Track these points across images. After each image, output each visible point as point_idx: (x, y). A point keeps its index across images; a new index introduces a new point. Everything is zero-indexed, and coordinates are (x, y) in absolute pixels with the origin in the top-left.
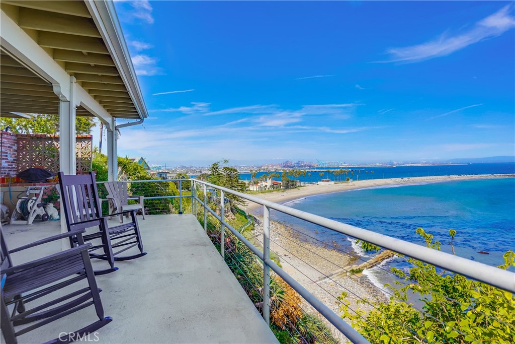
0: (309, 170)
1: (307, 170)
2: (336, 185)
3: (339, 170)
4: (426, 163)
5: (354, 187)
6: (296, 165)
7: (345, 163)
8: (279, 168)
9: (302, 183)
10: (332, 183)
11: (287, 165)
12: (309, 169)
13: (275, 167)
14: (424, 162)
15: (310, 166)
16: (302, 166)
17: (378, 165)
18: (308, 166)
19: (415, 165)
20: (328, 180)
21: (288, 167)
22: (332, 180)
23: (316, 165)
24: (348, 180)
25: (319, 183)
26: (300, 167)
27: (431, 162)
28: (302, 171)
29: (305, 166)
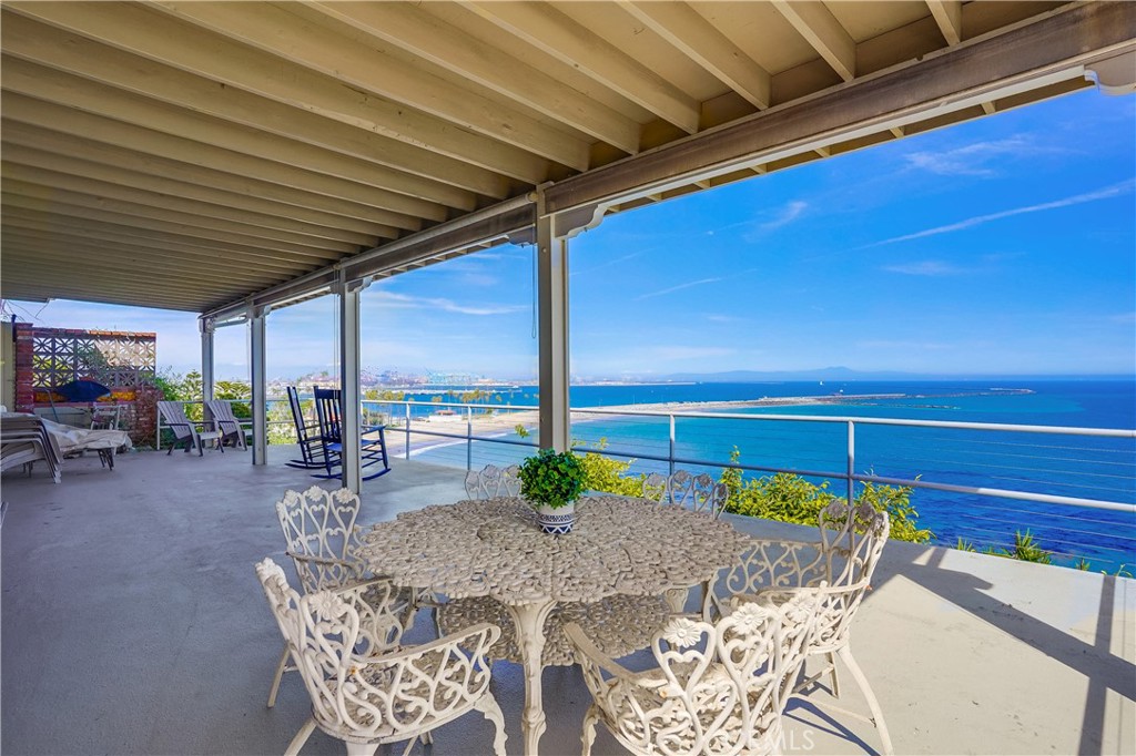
0: (408, 392)
1: (406, 392)
3: (472, 392)
4: (631, 381)
5: (501, 425)
6: (380, 379)
7: (483, 377)
9: (395, 418)
12: (409, 389)
14: (629, 378)
15: (411, 383)
16: (394, 383)
18: (406, 382)
19: (613, 384)
23: (423, 379)
25: (431, 418)
26: (390, 384)
27: (640, 378)
28: (394, 392)
29: (400, 382)
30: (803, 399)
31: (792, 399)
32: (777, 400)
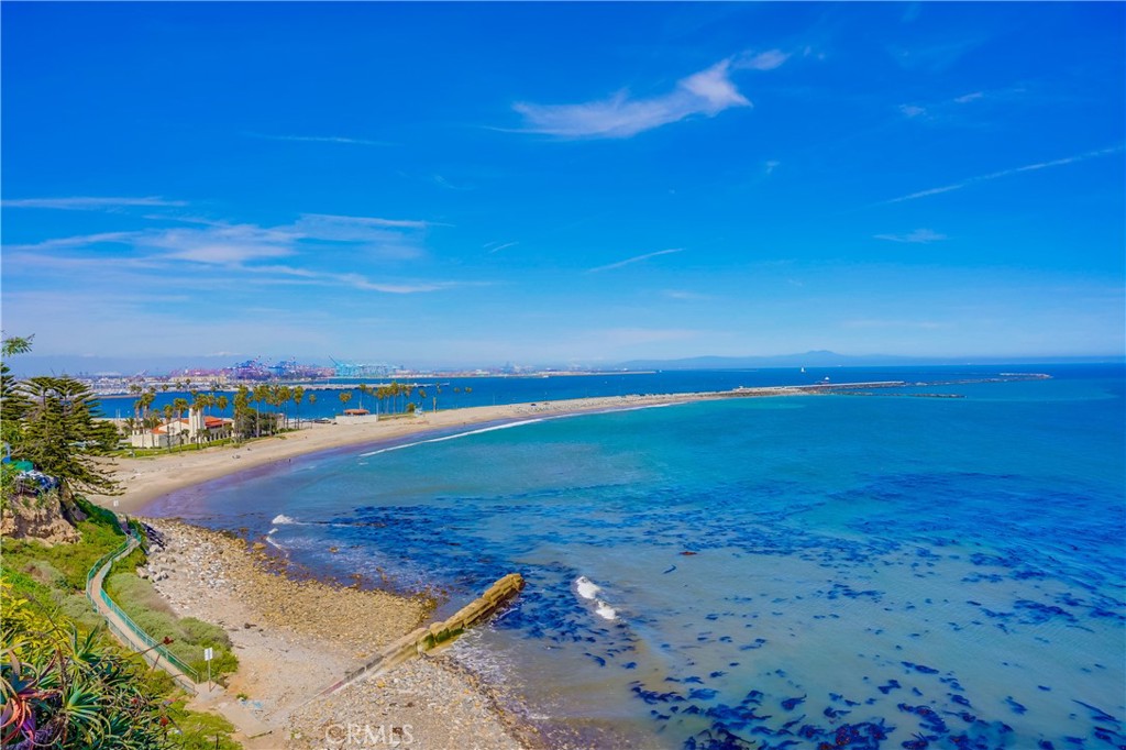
0: (310, 387)
1: (305, 387)
2: (382, 422)
3: (388, 385)
4: (579, 370)
5: (425, 427)
6: (273, 371)
7: (402, 368)
8: (223, 379)
9: (292, 420)
10: (373, 418)
11: (246, 372)
12: (311, 383)
13: (211, 378)
14: (576, 366)
15: (314, 376)
16: (292, 376)
17: (480, 373)
18: (307, 376)
19: (558, 373)
20: (361, 410)
21: (251, 377)
22: (373, 412)
23: (326, 368)
24: (412, 410)
25: (338, 419)
26: (286, 377)
27: (590, 368)
28: (291, 387)
29: (299, 375)
30: (785, 389)
31: (773, 389)
32: (755, 390)
